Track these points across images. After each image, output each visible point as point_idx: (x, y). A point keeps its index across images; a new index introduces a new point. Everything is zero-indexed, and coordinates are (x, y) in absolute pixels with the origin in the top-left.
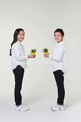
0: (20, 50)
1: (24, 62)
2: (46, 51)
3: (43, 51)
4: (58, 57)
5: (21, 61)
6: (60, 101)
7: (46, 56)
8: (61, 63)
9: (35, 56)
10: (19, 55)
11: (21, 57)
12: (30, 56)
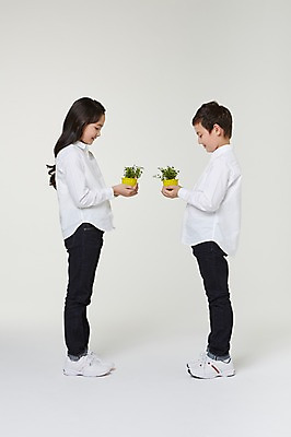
0: (83, 171)
1: (102, 212)
2: (170, 174)
3: (161, 174)
4: (207, 199)
5: (91, 207)
6: (219, 345)
7: (170, 192)
8: (216, 219)
9: (135, 192)
10: (83, 187)
11: (92, 194)
12: (119, 189)
